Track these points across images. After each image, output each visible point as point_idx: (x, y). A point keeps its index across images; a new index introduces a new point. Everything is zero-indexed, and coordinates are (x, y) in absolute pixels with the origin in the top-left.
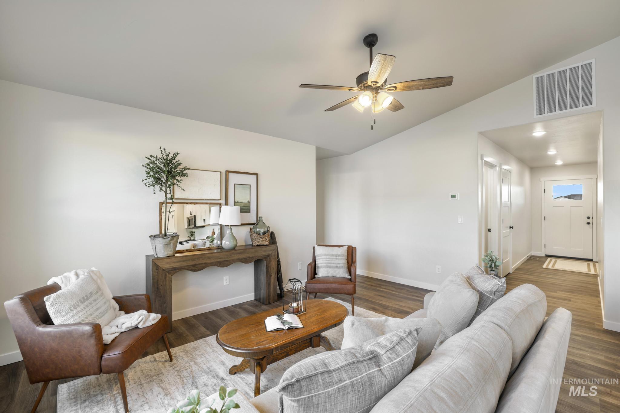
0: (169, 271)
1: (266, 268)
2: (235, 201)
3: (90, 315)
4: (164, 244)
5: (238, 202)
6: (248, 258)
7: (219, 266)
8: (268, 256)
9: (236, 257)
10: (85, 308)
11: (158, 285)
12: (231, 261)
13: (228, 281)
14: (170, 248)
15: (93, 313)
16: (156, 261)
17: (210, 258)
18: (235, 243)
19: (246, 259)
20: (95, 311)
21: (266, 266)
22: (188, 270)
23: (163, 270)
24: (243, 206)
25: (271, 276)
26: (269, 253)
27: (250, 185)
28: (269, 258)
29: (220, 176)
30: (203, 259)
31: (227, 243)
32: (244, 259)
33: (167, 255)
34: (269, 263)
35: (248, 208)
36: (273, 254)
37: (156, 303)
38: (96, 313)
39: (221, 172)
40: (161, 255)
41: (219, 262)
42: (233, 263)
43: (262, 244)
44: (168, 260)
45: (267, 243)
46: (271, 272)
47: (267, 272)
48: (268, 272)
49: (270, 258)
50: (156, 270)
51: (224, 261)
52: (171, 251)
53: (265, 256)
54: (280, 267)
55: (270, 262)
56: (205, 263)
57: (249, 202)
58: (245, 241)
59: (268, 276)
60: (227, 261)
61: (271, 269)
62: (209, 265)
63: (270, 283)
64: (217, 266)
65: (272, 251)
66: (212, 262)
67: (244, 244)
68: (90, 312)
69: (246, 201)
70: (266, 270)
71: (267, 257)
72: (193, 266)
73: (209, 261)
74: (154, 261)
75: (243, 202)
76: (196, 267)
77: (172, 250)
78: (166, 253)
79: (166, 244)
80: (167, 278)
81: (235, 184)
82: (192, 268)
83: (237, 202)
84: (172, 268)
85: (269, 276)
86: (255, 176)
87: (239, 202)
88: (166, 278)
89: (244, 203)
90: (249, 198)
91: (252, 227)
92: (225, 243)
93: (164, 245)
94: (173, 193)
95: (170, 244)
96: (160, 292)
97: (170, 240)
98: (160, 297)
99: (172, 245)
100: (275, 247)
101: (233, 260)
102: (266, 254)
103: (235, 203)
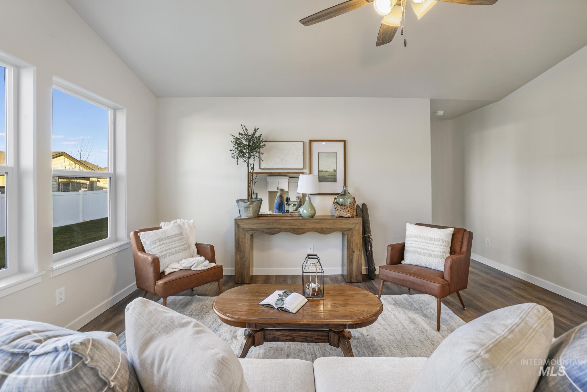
0: (248, 231)
1: (347, 243)
2: (319, 170)
3: (162, 251)
4: (244, 207)
5: (322, 171)
6: (325, 229)
7: (293, 233)
8: (350, 229)
9: (311, 226)
10: (160, 245)
11: (239, 241)
12: (306, 229)
13: (312, 249)
14: (250, 211)
15: (166, 250)
16: (238, 221)
17: (284, 224)
18: (313, 212)
19: (323, 229)
20: (168, 249)
21: (347, 240)
22: (263, 232)
23: (243, 229)
24: (329, 175)
25: (354, 252)
26: (352, 226)
27: (336, 153)
28: (351, 232)
29: (302, 146)
30: (277, 224)
31: (305, 211)
32: (320, 229)
33: (247, 216)
34: (351, 238)
35: (335, 177)
36: (357, 227)
37: (238, 256)
38: (169, 251)
39: (303, 142)
40: (244, 216)
41: (293, 229)
42: (307, 232)
43: (343, 216)
44: (247, 221)
45: (349, 215)
46: (354, 248)
47: (348, 247)
48: (349, 247)
49: (352, 232)
50: (238, 228)
52: (251, 214)
54: (371, 244)
55: (352, 236)
56: (279, 228)
57: (335, 171)
58: (331, 212)
59: (349, 252)
61: (354, 245)
62: (283, 230)
63: (352, 260)
64: (291, 232)
66: (286, 228)
67: (330, 215)
68: (163, 249)
69: (331, 170)
70: (347, 245)
71: (349, 231)
72: (268, 229)
73: (283, 227)
74: (236, 220)
75: (329, 170)
76: (270, 230)
77: (252, 213)
78: (246, 215)
79: (246, 207)
80: (246, 237)
81: (319, 153)
82: (267, 231)
83: (321, 170)
84: (249, 229)
85: (351, 251)
86: (343, 143)
87: (324, 171)
88: (245, 236)
89: (329, 172)
90: (335, 166)
91: (336, 197)
92: (303, 211)
93: (245, 207)
94: (260, 164)
95: (249, 207)
96: (241, 248)
97: (250, 204)
98: (241, 251)
99: (251, 208)
100: (359, 220)
101: (308, 229)
102: (347, 227)
103: (320, 173)
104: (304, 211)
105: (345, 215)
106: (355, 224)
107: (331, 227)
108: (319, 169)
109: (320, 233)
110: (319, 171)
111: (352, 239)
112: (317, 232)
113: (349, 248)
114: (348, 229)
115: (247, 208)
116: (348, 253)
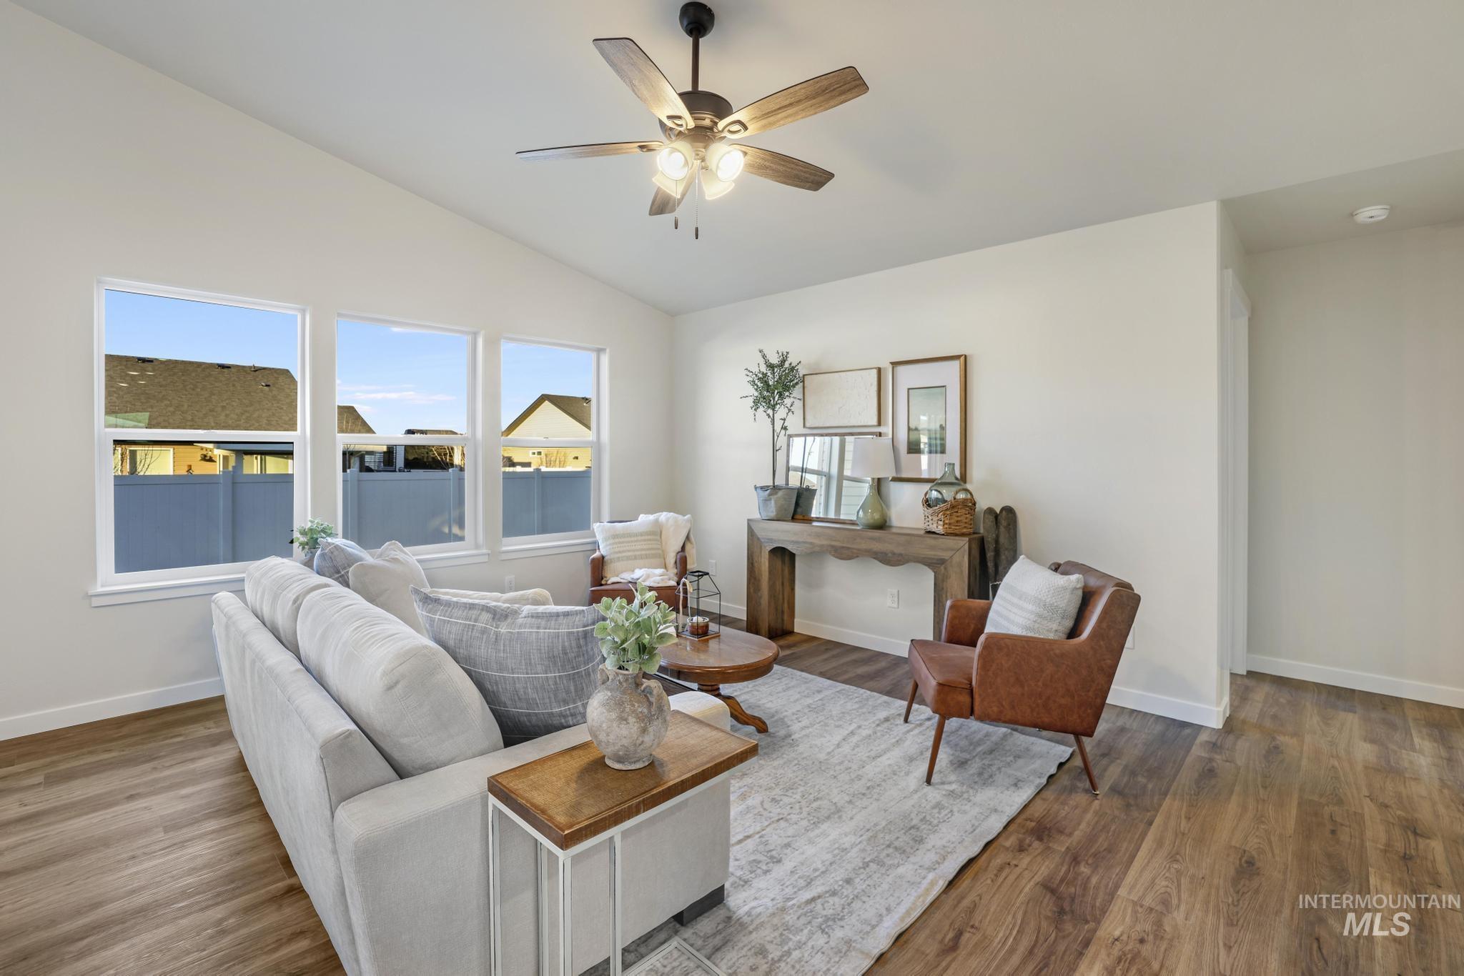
0: (766, 543)
2: (909, 427)
3: (617, 553)
5: (916, 429)
6: (890, 555)
7: (834, 556)
8: (943, 561)
9: (864, 545)
10: (613, 544)
12: (855, 551)
13: (896, 599)
14: (771, 506)
15: (620, 552)
16: (752, 523)
19: (886, 554)
20: (623, 551)
21: (935, 584)
23: (759, 538)
24: (930, 438)
26: (946, 555)
27: (944, 386)
28: (942, 568)
29: (878, 376)
32: (882, 553)
33: (766, 516)
34: (943, 581)
35: (943, 442)
36: (956, 559)
37: (751, 586)
38: (624, 554)
39: (879, 368)
40: (761, 515)
41: (832, 546)
42: (858, 557)
45: (940, 529)
47: (937, 599)
48: (939, 600)
49: (945, 568)
50: (751, 536)
51: (843, 547)
52: (773, 512)
53: (933, 559)
55: (946, 576)
57: (942, 428)
60: (848, 548)
64: (831, 554)
65: (953, 552)
66: (821, 543)
68: (617, 550)
69: (935, 426)
70: (935, 596)
71: (938, 564)
73: (817, 541)
74: (749, 522)
75: (929, 427)
78: (763, 514)
80: (762, 553)
81: (909, 389)
83: (914, 428)
84: (768, 539)
87: (918, 429)
88: (760, 552)
89: (932, 430)
90: (943, 418)
94: (804, 419)
95: (770, 500)
96: (755, 572)
97: (770, 495)
98: (755, 578)
99: (773, 502)
100: (961, 543)
101: (859, 550)
102: (934, 555)
103: (911, 432)
106: (952, 550)
107: (903, 552)
108: (910, 425)
109: (880, 562)
110: (909, 429)
111: (945, 583)
112: (874, 558)
113: (938, 604)
114: (938, 560)
115: (766, 500)
116: (936, 614)
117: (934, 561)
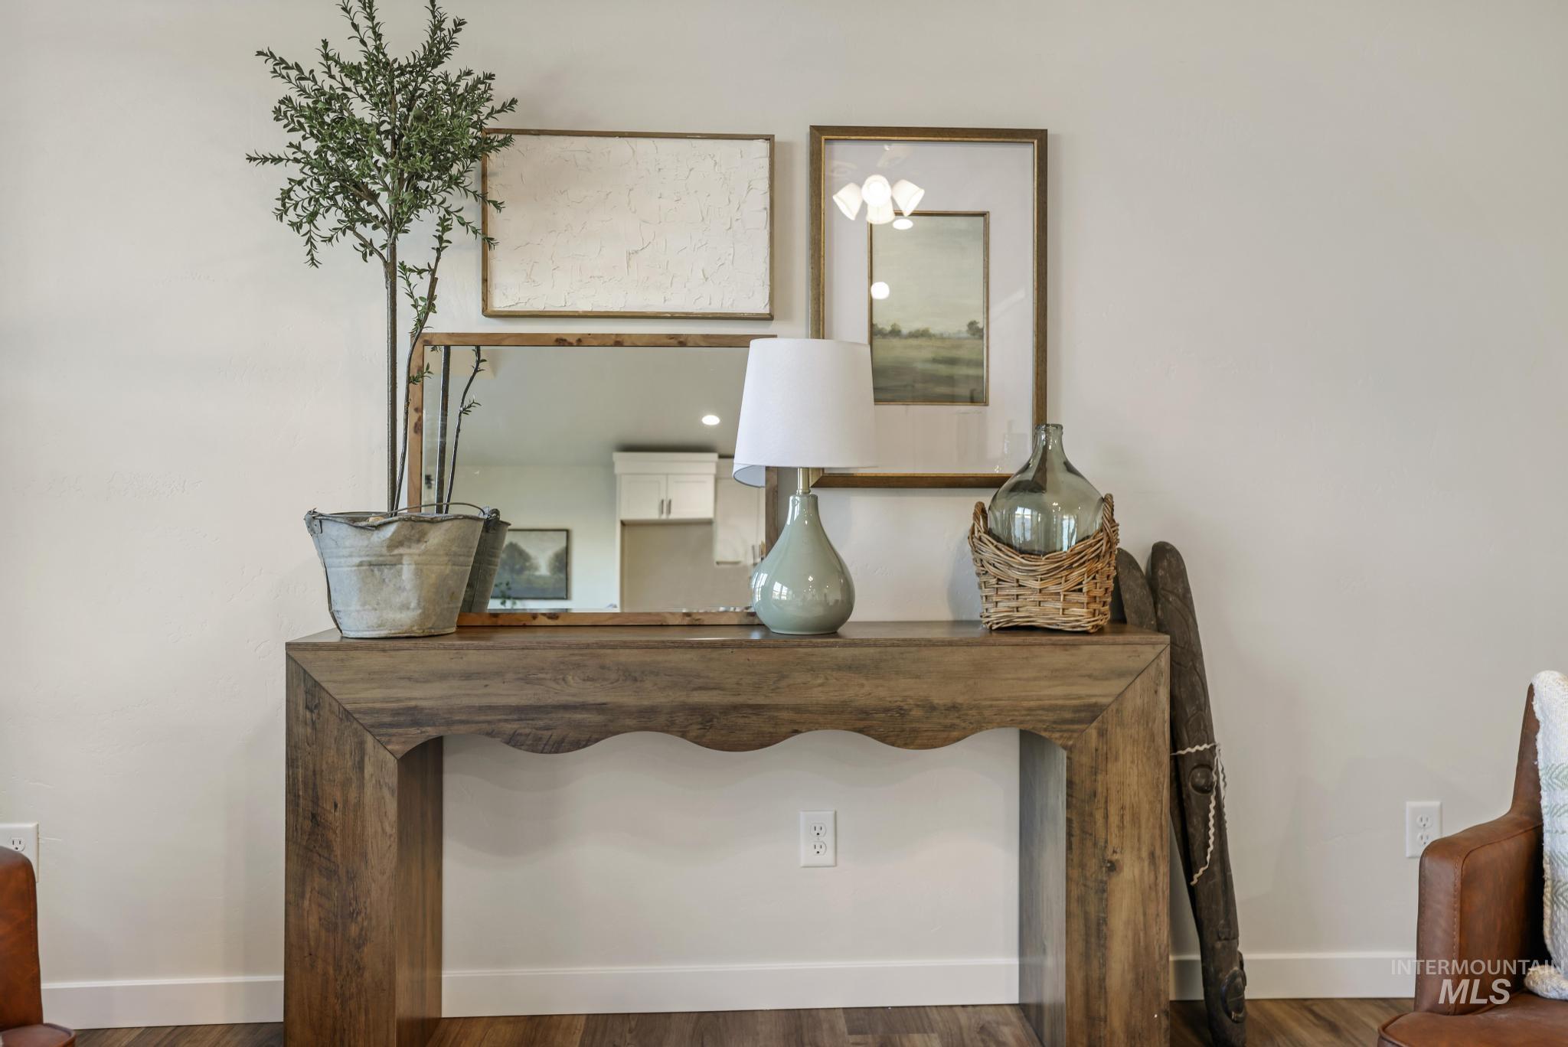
0: (382, 725)
1: (1069, 806)
2: (872, 325)
4: (357, 560)
5: (895, 333)
6: (916, 713)
7: (698, 741)
8: (1091, 712)
9: (820, 692)
11: (316, 800)
12: (785, 715)
13: (828, 839)
14: (400, 589)
16: (309, 655)
17: (635, 680)
18: (835, 595)
19: (902, 712)
21: (1070, 784)
22: (490, 734)
23: (348, 714)
24: (935, 361)
25: (1113, 867)
26: (1100, 692)
27: (983, 214)
28: (1092, 731)
29: (766, 162)
30: (589, 679)
31: (780, 591)
32: (886, 710)
33: (380, 626)
34: (1095, 771)
35: (972, 372)
36: (1136, 699)
37: (306, 903)
39: (769, 138)
40: (360, 623)
41: (694, 710)
42: (796, 732)
43: (1040, 622)
44: (377, 661)
45: (1080, 615)
46: (1114, 841)
47: (1076, 831)
48: (1083, 831)
49: (1102, 733)
50: (307, 707)
51: (736, 708)
52: (405, 607)
53: (1062, 708)
54: (1219, 808)
55: (1103, 759)
56: (600, 708)
57: (977, 332)
58: (954, 596)
59: (1082, 866)
60: (757, 709)
61: (1114, 819)
62: (629, 722)
63: (1102, 922)
64: (683, 735)
65: (1122, 683)
66: (646, 703)
67: (946, 615)
69: (953, 325)
70: (1069, 821)
71: (1080, 721)
72: (522, 712)
73: (627, 698)
74: (294, 654)
75: (935, 329)
76: (541, 723)
77: (413, 605)
78: (371, 618)
79: (370, 564)
80: (369, 770)
82: (515, 726)
83: (888, 328)
84: (396, 713)
85: (1093, 864)
86: (1026, 154)
87: (905, 331)
88: (360, 767)
89: (941, 338)
90: (979, 301)
91: (986, 497)
92: (767, 590)
93: (361, 564)
94: (485, 280)
95: (397, 561)
96: (329, 847)
97: (395, 543)
98: (331, 874)
99: (407, 571)
100: (1149, 653)
101: (797, 709)
102: (1059, 698)
103: (878, 341)
104: (777, 586)
105: (1050, 613)
106: (1120, 674)
107: (960, 700)
108: (875, 321)
109: (883, 739)
110: (874, 332)
111: (1100, 777)
112: (860, 731)
113: (1082, 841)
114: (1077, 709)
115: (377, 566)
116: (1076, 873)
117: (1068, 715)
